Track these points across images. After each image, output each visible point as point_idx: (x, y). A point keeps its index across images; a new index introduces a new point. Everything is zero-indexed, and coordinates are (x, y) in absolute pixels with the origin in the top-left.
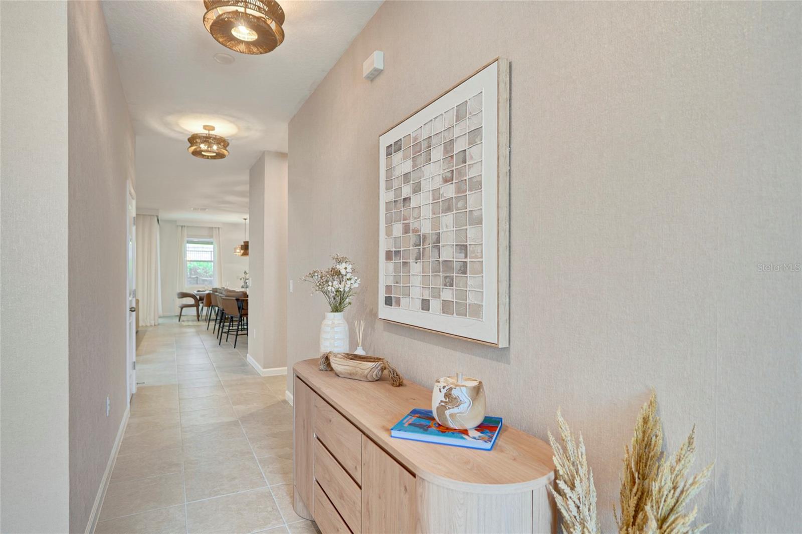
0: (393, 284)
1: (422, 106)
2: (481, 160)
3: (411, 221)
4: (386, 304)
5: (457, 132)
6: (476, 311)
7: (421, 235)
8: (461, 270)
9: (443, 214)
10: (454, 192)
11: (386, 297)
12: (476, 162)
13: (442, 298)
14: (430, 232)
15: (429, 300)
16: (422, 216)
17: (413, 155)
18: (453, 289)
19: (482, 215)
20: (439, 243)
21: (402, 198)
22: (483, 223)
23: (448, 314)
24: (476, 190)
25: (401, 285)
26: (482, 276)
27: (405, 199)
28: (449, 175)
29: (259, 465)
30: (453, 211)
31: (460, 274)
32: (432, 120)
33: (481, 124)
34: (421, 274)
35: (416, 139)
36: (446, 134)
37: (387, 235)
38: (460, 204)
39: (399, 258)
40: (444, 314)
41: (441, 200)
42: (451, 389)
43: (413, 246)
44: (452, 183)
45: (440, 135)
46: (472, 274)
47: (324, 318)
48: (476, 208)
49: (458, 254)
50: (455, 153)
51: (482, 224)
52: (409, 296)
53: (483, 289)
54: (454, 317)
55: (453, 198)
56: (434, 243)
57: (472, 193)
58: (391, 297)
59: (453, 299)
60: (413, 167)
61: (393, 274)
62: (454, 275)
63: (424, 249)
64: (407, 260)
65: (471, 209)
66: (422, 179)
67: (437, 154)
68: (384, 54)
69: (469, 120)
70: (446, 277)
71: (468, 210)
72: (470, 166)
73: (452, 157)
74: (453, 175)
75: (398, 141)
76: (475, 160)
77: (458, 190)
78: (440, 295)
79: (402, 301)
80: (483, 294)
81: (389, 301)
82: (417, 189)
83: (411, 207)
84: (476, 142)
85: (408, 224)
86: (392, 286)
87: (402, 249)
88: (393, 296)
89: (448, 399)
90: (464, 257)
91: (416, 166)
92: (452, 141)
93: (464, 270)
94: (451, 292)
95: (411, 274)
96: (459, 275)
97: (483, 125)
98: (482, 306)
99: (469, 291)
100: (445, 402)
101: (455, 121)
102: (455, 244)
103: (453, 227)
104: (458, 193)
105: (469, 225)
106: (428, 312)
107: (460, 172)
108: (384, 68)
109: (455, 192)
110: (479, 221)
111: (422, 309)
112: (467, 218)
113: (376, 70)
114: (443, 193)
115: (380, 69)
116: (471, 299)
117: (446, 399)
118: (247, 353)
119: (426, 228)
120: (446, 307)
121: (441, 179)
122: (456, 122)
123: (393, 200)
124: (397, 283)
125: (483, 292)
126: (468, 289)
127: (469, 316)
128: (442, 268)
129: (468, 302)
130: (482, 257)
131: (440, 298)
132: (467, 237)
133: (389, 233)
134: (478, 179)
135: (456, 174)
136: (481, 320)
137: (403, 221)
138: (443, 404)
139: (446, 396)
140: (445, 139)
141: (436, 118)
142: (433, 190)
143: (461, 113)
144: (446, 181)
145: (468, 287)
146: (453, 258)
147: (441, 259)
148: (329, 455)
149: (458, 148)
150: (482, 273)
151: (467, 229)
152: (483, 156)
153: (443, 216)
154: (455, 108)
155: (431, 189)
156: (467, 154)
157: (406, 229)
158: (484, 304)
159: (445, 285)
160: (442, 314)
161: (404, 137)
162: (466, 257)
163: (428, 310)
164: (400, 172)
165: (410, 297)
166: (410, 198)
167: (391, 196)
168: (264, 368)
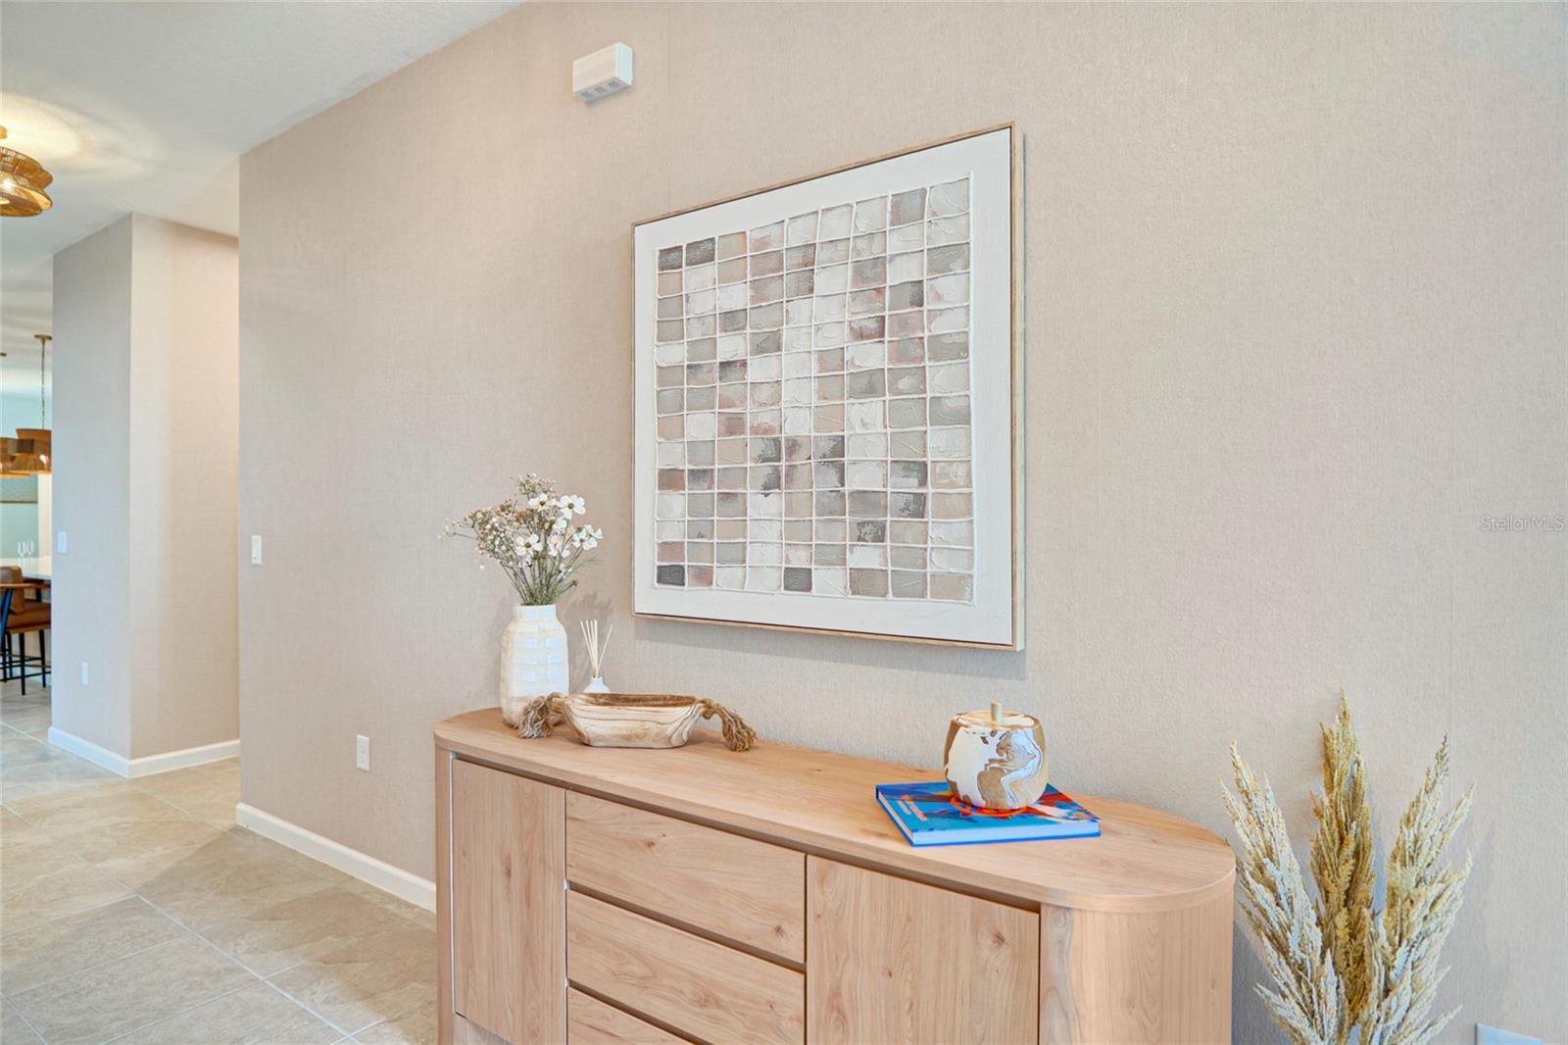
0: (686, 540)
1: (786, 179)
2: (965, 304)
3: (749, 408)
4: (659, 581)
5: (894, 243)
6: (955, 587)
7: (783, 442)
8: (908, 509)
9: (852, 401)
10: (886, 358)
11: (660, 568)
12: (950, 306)
13: (850, 564)
14: (813, 434)
15: (810, 570)
16: (785, 402)
17: (754, 275)
18: (885, 547)
19: (969, 406)
20: (843, 456)
21: (719, 360)
22: (973, 421)
23: (868, 594)
24: (951, 359)
25: (716, 540)
26: (971, 522)
27: (724, 365)
28: (873, 325)
29: (285, 994)
30: (884, 395)
31: (907, 517)
32: (816, 212)
33: (969, 237)
34: (784, 518)
35: (762, 243)
36: (862, 244)
37: (661, 434)
38: (904, 383)
39: (706, 484)
40: (854, 597)
41: (845, 372)
42: (1007, 735)
43: (755, 461)
44: (882, 342)
45: (841, 246)
46: (937, 517)
47: (512, 618)
48: (951, 392)
49: (902, 480)
50: (889, 283)
51: (970, 424)
52: (744, 562)
53: (972, 545)
54: (887, 600)
55: (883, 369)
56: (824, 456)
57: (937, 364)
58: (682, 567)
59: (887, 566)
60: (753, 299)
61: (687, 518)
62: (889, 518)
63: (792, 467)
64: (735, 487)
65: (938, 395)
66: (785, 326)
67: (835, 279)
68: (634, 52)
69: (929, 227)
70: (861, 524)
71: (929, 395)
72: (934, 314)
73: (880, 291)
74: (884, 325)
75: (701, 242)
76: (948, 302)
77: (899, 355)
78: (845, 559)
79: (719, 574)
80: (972, 554)
81: (670, 575)
82: (770, 344)
83: (749, 381)
84: (951, 270)
85: (740, 416)
86: (683, 543)
87: (717, 467)
88: (686, 564)
89: (1005, 755)
90: (916, 485)
91: (763, 299)
92: (880, 262)
93: (917, 507)
94: (878, 552)
95: (748, 518)
96: (902, 519)
97: (972, 239)
98: (971, 576)
99: (932, 549)
100: (1001, 761)
101: (888, 222)
102: (889, 459)
103: (885, 427)
104: (899, 361)
105: (931, 425)
106: (808, 593)
107: (903, 323)
108: (633, 82)
109: (889, 359)
110: (964, 418)
111: (786, 588)
112: (925, 411)
113: (614, 83)
114: (853, 359)
115: (624, 83)
116: (937, 564)
117: (1001, 755)
118: (50, 723)
119: (798, 424)
120: (862, 583)
121: (847, 330)
122: (892, 224)
123: (686, 363)
124: (700, 536)
125: (971, 552)
126: (930, 545)
127: (932, 597)
128: (850, 507)
129: (929, 569)
130: (969, 484)
131: (845, 565)
132: (925, 446)
133: (669, 430)
134: (960, 339)
135: (890, 324)
136: (968, 603)
137: (719, 408)
138: (996, 765)
139: (1000, 748)
140: (859, 254)
141: (828, 210)
142: (819, 351)
143: (906, 209)
144: (860, 335)
145: (929, 541)
146: (885, 486)
147: (847, 489)
148: (642, 922)
149: (895, 275)
150: (971, 514)
151: (925, 432)
152: (972, 297)
153: (853, 404)
154: (891, 197)
155: (813, 348)
156: (925, 290)
157: (733, 426)
158: (975, 572)
159: (860, 539)
160: (850, 596)
161: (720, 237)
162: (923, 483)
163: (809, 588)
164: (711, 307)
165: (747, 565)
166: (744, 364)
167: (677, 354)
168: (134, 756)
